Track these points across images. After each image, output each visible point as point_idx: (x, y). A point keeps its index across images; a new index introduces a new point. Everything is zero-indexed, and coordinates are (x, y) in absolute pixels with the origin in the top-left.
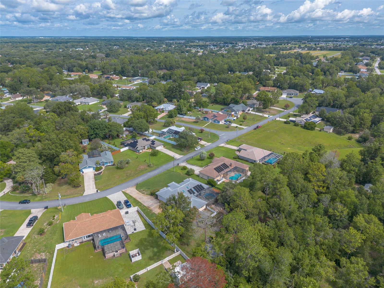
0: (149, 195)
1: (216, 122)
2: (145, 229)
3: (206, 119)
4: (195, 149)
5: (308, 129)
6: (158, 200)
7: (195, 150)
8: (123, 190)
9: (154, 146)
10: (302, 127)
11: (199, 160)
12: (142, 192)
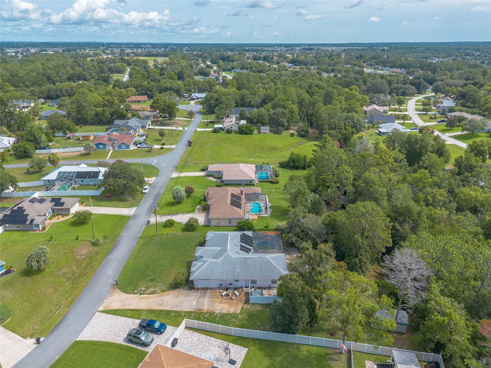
0: (169, 290)
1: (123, 147)
2: (245, 350)
3: (101, 146)
4: (144, 191)
5: (246, 133)
6: (198, 289)
7: (145, 193)
8: (101, 308)
9: (65, 207)
10: (236, 132)
11: (172, 204)
12: (147, 292)
